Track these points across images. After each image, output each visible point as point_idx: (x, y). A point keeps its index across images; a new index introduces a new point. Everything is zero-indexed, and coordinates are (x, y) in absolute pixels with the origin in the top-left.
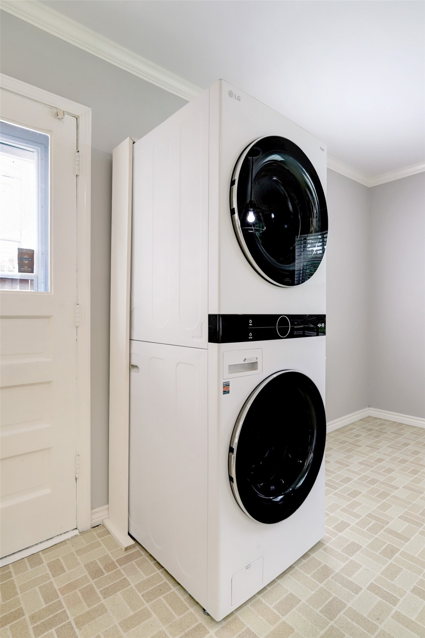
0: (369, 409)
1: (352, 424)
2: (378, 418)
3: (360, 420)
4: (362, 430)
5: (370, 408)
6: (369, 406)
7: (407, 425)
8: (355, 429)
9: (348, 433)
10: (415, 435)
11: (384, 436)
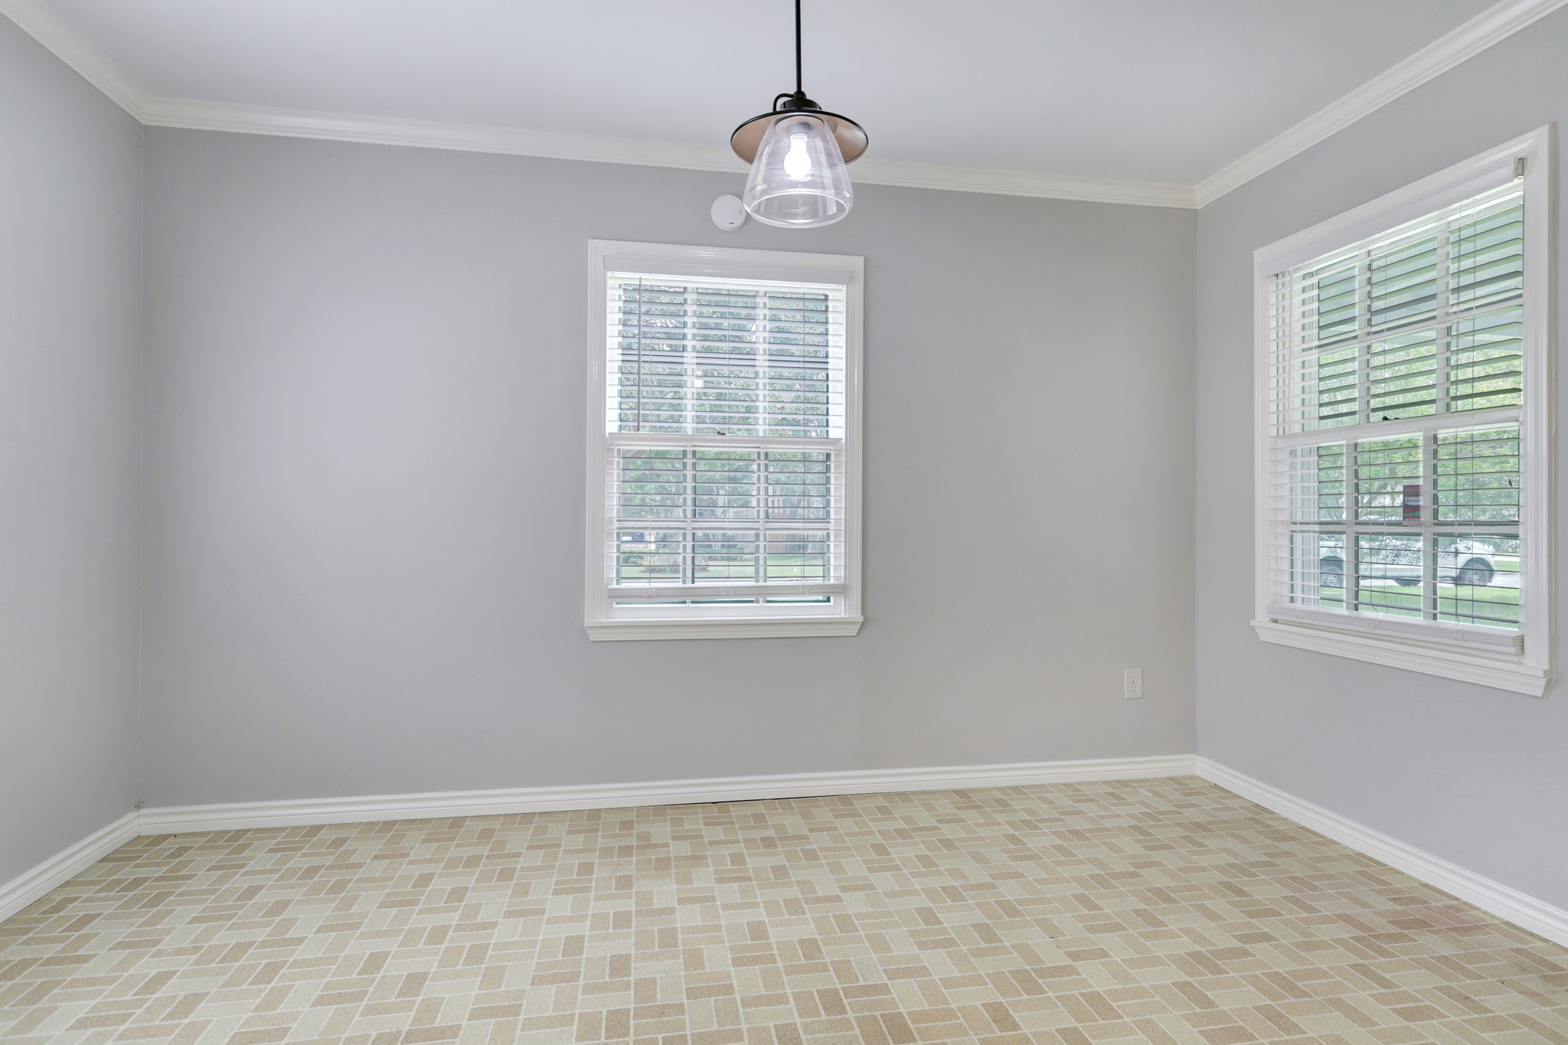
0: (137, 814)
1: (67, 884)
2: (167, 837)
3: (100, 861)
4: (103, 894)
5: (142, 811)
6: (138, 807)
7: (258, 830)
8: (75, 899)
9: (41, 926)
10: (280, 854)
11: (183, 889)
